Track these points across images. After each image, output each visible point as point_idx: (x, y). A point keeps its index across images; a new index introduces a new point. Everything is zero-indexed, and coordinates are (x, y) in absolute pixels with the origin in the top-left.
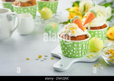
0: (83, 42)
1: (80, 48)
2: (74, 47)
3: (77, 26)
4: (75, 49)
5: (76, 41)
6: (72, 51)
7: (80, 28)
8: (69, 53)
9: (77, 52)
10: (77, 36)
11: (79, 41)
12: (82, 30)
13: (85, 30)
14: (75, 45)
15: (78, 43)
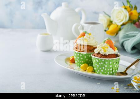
0: (114, 60)
1: (111, 66)
2: (106, 64)
3: (108, 46)
4: (106, 66)
5: (107, 59)
6: (104, 68)
7: (111, 47)
8: (101, 70)
9: (109, 70)
10: (108, 55)
11: (110, 59)
12: (113, 49)
13: (115, 50)
14: (107, 63)
15: (109, 61)
